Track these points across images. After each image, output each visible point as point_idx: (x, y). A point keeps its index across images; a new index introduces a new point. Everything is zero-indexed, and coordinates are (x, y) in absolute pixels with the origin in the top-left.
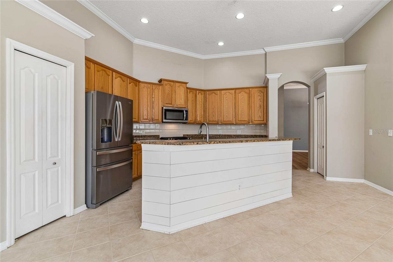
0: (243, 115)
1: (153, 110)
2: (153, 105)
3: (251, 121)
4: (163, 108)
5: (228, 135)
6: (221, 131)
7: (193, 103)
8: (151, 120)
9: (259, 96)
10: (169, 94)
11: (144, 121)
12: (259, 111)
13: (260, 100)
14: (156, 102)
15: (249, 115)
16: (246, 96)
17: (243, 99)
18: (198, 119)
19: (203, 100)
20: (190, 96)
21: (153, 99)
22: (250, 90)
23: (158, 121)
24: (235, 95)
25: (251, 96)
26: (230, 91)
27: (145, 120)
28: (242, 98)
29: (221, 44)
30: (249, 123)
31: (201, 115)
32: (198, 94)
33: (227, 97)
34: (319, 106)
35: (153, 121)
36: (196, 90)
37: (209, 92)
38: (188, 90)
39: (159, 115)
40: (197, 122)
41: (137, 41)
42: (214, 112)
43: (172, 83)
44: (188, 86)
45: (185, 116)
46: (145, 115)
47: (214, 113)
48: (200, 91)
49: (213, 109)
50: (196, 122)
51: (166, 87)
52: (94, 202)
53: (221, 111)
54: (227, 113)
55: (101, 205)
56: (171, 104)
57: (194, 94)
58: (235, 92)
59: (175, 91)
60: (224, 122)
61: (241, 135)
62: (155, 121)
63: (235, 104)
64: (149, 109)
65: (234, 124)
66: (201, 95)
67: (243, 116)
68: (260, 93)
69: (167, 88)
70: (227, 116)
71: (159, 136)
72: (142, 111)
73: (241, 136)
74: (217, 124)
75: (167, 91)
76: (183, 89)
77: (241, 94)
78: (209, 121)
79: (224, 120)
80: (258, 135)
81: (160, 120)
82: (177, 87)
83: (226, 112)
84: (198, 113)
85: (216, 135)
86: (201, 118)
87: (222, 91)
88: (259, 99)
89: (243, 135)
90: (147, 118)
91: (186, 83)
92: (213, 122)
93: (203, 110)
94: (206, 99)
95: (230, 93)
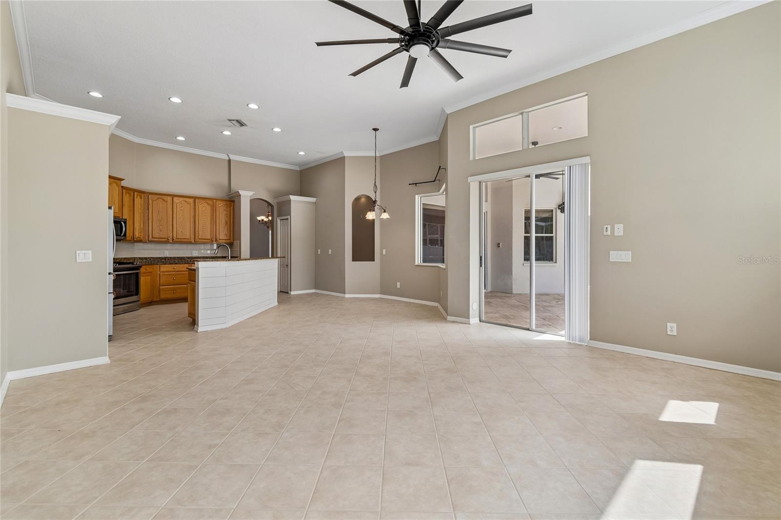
0: (204, 232)
5: (179, 257)
6: (167, 252)
7: (130, 211)
9: (225, 210)
12: (225, 228)
15: (211, 231)
16: (208, 208)
17: (204, 211)
18: (137, 234)
19: (143, 206)
20: (127, 198)
22: (213, 202)
24: (195, 205)
25: (215, 208)
26: (187, 200)
29: (181, 138)
30: (212, 241)
31: (141, 228)
32: (137, 198)
33: (182, 207)
34: (282, 227)
36: (134, 191)
37: (152, 195)
38: (124, 191)
40: (135, 239)
42: (161, 225)
44: (123, 183)
45: (124, 229)
47: (161, 227)
48: (139, 194)
49: (161, 221)
50: (133, 239)
53: (173, 224)
54: (182, 228)
58: (195, 202)
60: (178, 240)
61: (198, 256)
65: (193, 243)
66: (141, 199)
67: (204, 234)
68: (226, 208)
70: (182, 232)
74: (166, 242)
76: (117, 189)
77: (203, 205)
78: (152, 238)
84: (137, 225)
85: (159, 258)
86: (141, 233)
87: (175, 198)
88: (225, 214)
91: (121, 180)
92: (160, 240)
93: (142, 222)
94: (147, 205)
95: (186, 201)
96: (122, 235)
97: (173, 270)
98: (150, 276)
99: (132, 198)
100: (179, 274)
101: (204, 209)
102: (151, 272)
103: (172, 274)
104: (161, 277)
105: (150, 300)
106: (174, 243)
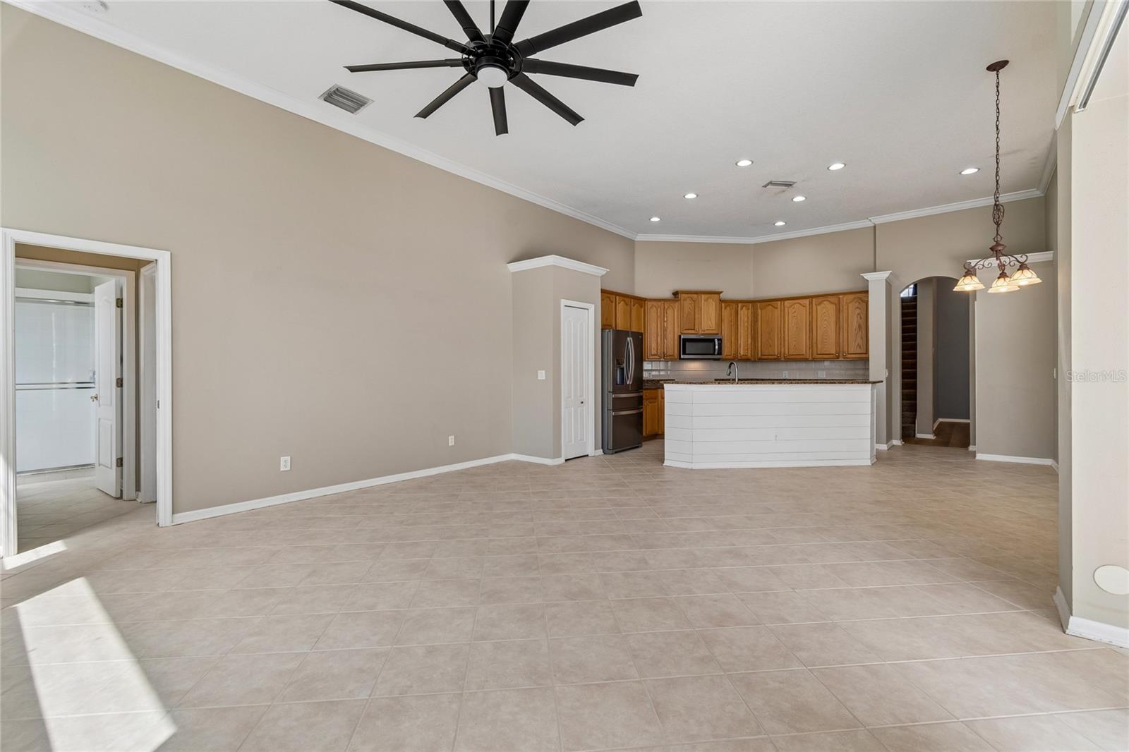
0: (826, 343)
1: (665, 340)
2: (665, 333)
3: (841, 355)
4: (680, 336)
6: (786, 372)
7: (731, 326)
8: (663, 355)
9: (858, 308)
10: (690, 314)
12: (857, 335)
13: (859, 316)
14: (670, 328)
15: (838, 344)
16: (831, 309)
17: (825, 314)
18: (742, 352)
19: (750, 318)
20: (727, 312)
21: (665, 324)
22: (839, 298)
23: (672, 357)
24: (811, 308)
25: (841, 308)
26: (802, 301)
27: (653, 357)
30: (838, 357)
31: (747, 345)
32: (741, 309)
33: (795, 311)
35: (665, 358)
36: (738, 301)
37: (762, 303)
38: (723, 305)
39: (675, 348)
40: (739, 357)
41: (640, 238)
42: (771, 339)
43: (695, 296)
44: (723, 296)
45: (717, 347)
46: (654, 348)
47: (771, 341)
49: (770, 334)
50: (737, 357)
51: (685, 302)
52: (611, 447)
53: (784, 337)
54: (795, 341)
55: (616, 452)
56: (694, 330)
57: (733, 311)
58: (811, 303)
59: (700, 309)
60: (790, 356)
62: (668, 358)
63: (811, 323)
64: (659, 339)
65: (810, 360)
66: (747, 310)
67: (826, 346)
68: (856, 303)
69: (687, 304)
70: (795, 346)
74: (777, 360)
75: (686, 310)
76: (714, 303)
77: (823, 305)
78: (762, 355)
81: (676, 356)
82: (703, 302)
83: (794, 339)
84: (741, 341)
86: (747, 349)
87: (786, 303)
88: (858, 314)
90: (656, 353)
91: (719, 293)
92: (770, 357)
93: (750, 337)
94: (755, 316)
95: (800, 304)
96: (716, 353)
101: (824, 310)
106: (786, 361)
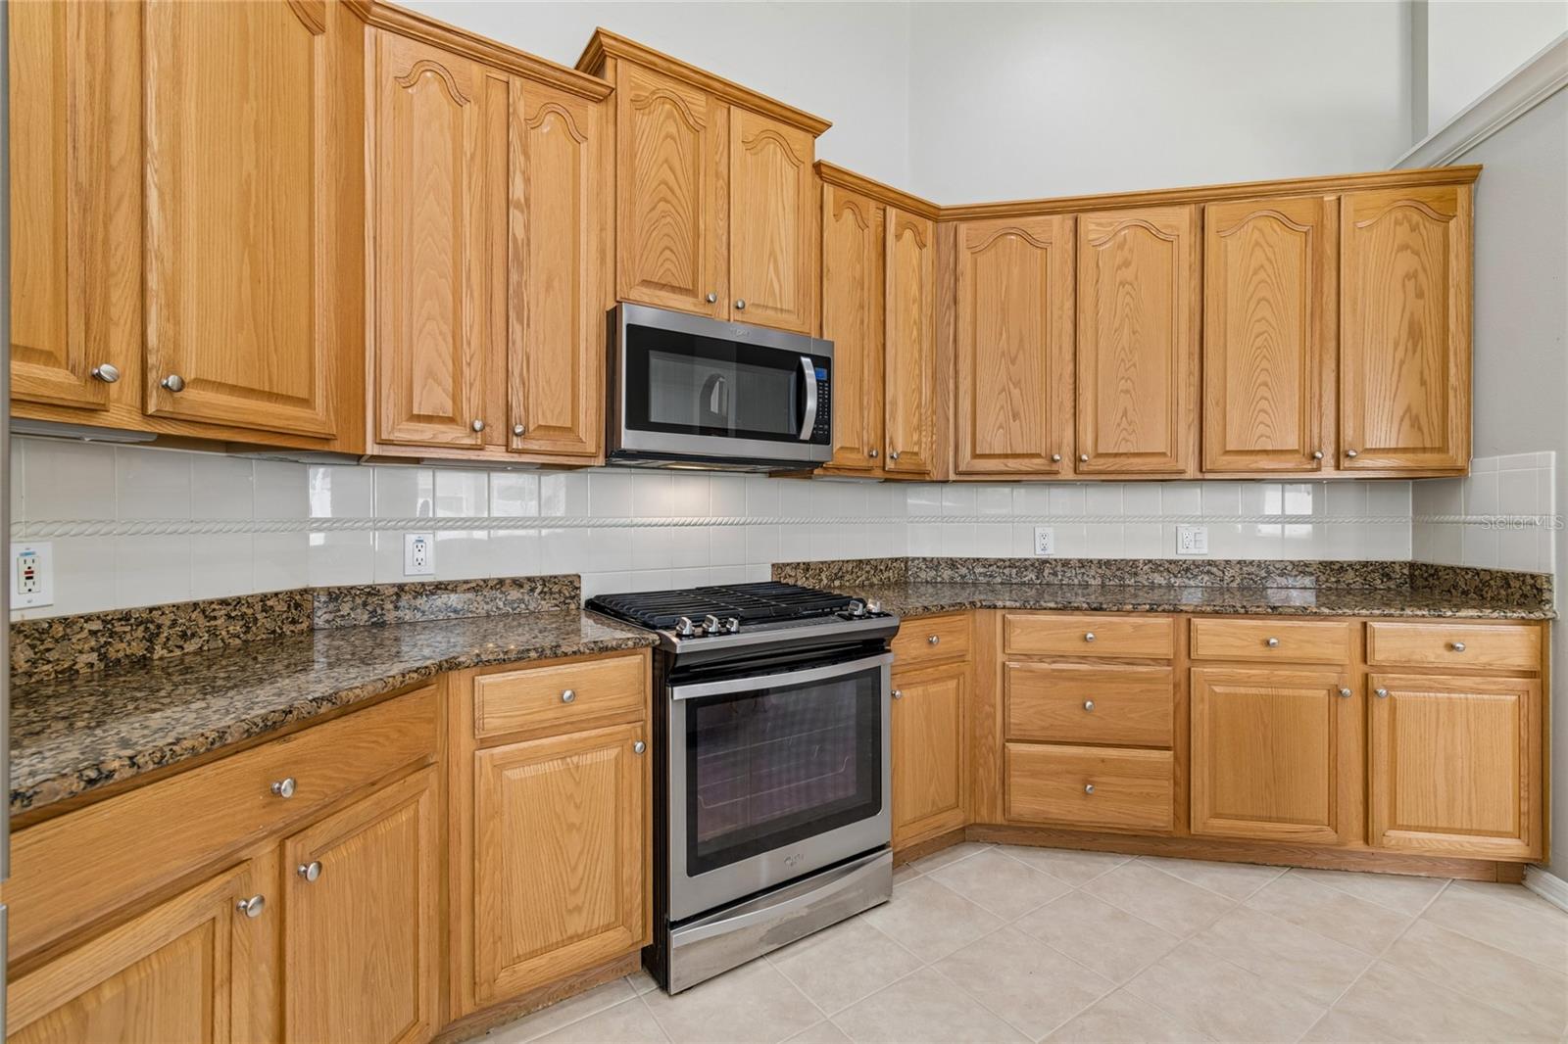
0: (1264, 404)
1: (516, 327)
2: (514, 277)
4: (614, 313)
6: (1050, 531)
7: (862, 307)
8: (498, 432)
9: (1404, 247)
10: (670, 196)
11: (416, 437)
12: (1405, 367)
13: (1410, 285)
16: (1289, 248)
17: (1262, 275)
18: (901, 438)
19: (928, 287)
20: (844, 236)
21: (517, 218)
22: (1321, 205)
23: (564, 445)
24: (1199, 247)
25: (1331, 248)
27: (426, 432)
28: (1255, 273)
31: (919, 406)
32: (898, 238)
33: (1126, 264)
35: (516, 443)
36: (887, 198)
37: (973, 224)
38: (829, 190)
39: (582, 388)
40: (890, 465)
42: (1017, 384)
43: (698, 101)
44: (825, 149)
45: (812, 404)
46: (431, 374)
47: (1016, 392)
48: (912, 216)
49: (1013, 361)
50: (878, 462)
51: (643, 121)
54: (1127, 392)
56: (691, 292)
57: (869, 234)
58: (1199, 226)
59: (722, 183)
60: (1102, 461)
61: (1210, 563)
62: (534, 446)
64: (471, 312)
65: (1187, 476)
66: (917, 250)
67: (1262, 417)
68: (1414, 228)
69: (655, 138)
70: (1125, 414)
71: (573, 582)
72: (387, 331)
73: (1209, 572)
75: (649, 167)
76: (789, 173)
77: (1250, 235)
78: (975, 456)
79: (1100, 451)
80: (1351, 565)
81: (589, 435)
82: (737, 147)
83: (1123, 386)
84: (900, 388)
85: (1012, 563)
86: (919, 428)
87: (1088, 218)
88: (1408, 276)
89: (1227, 562)
90: (449, 404)
91: (814, 127)
92: (1013, 464)
93: (927, 372)
94: (948, 279)
95: (1146, 229)
96: (806, 433)
97: (1079, 648)
98: (956, 676)
99: (871, 234)
100: (1112, 677)
102: (960, 658)
103: (1073, 677)
104: (1015, 688)
105: (954, 820)
106: (1086, 484)
